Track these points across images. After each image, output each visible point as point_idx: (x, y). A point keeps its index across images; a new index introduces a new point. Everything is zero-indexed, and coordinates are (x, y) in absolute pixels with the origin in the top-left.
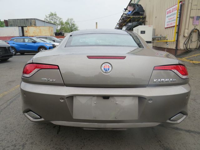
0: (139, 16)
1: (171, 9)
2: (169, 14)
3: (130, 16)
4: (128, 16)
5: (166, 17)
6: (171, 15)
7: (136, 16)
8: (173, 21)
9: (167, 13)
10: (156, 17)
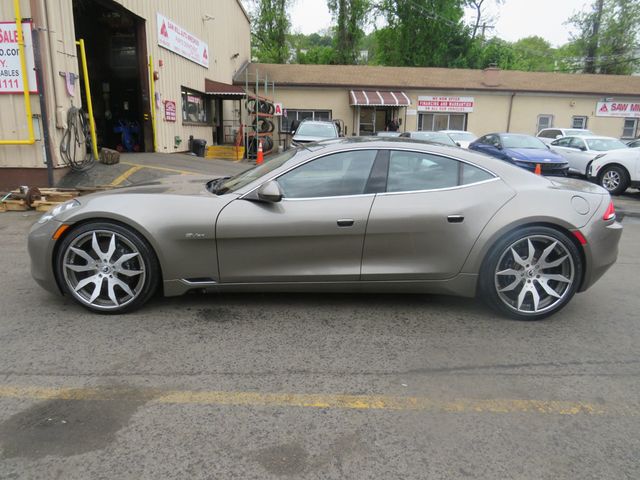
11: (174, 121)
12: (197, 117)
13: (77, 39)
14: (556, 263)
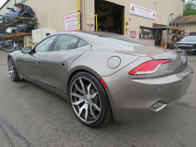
0: (30, 18)
1: (70, 16)
2: (68, 20)
3: (20, 17)
4: (18, 17)
5: (65, 22)
6: (70, 21)
7: (27, 18)
8: (74, 26)
9: (65, 19)
10: (52, 21)
11: (135, 38)
12: (148, 36)
13: (95, 14)
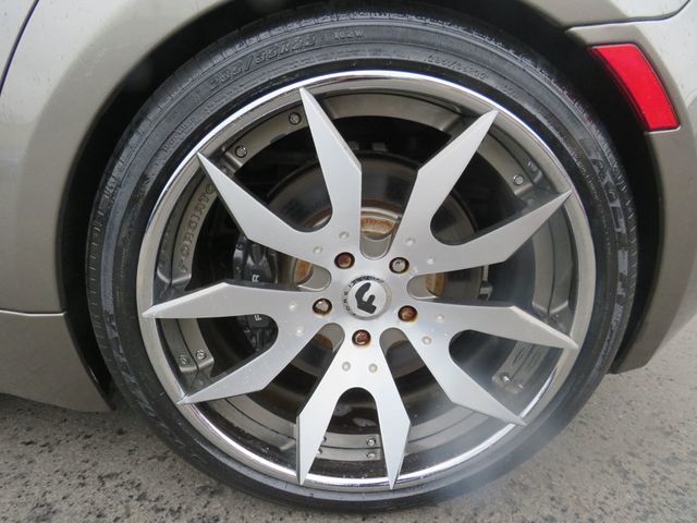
14: (493, 247)
